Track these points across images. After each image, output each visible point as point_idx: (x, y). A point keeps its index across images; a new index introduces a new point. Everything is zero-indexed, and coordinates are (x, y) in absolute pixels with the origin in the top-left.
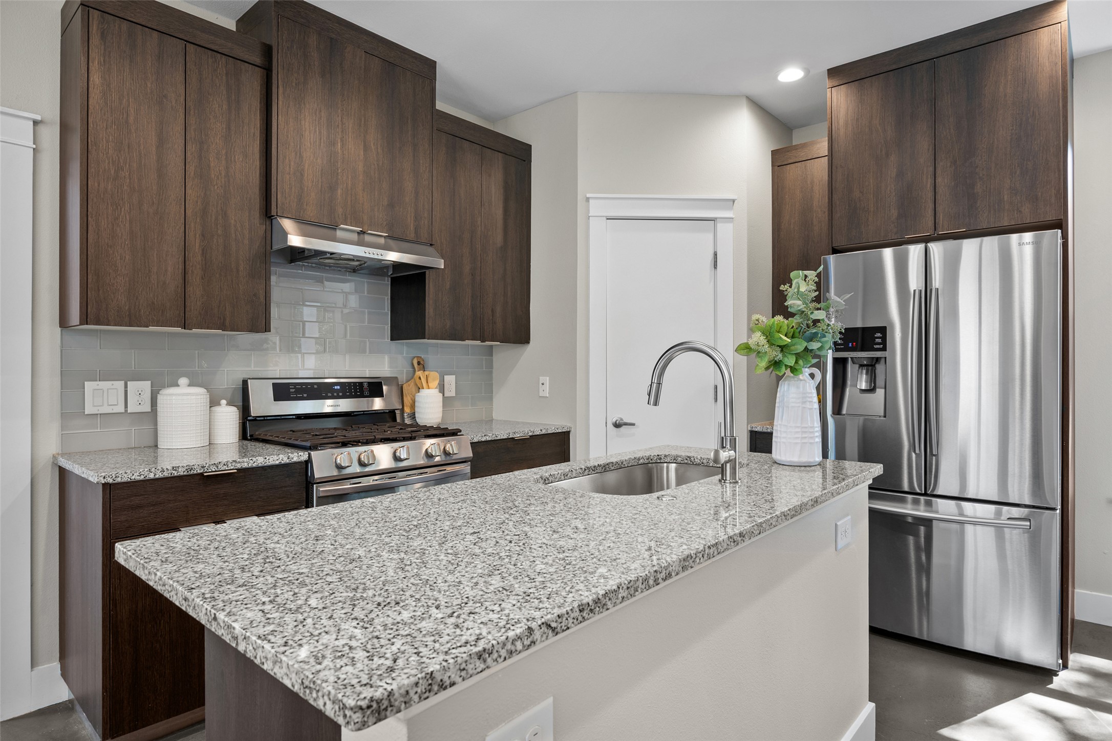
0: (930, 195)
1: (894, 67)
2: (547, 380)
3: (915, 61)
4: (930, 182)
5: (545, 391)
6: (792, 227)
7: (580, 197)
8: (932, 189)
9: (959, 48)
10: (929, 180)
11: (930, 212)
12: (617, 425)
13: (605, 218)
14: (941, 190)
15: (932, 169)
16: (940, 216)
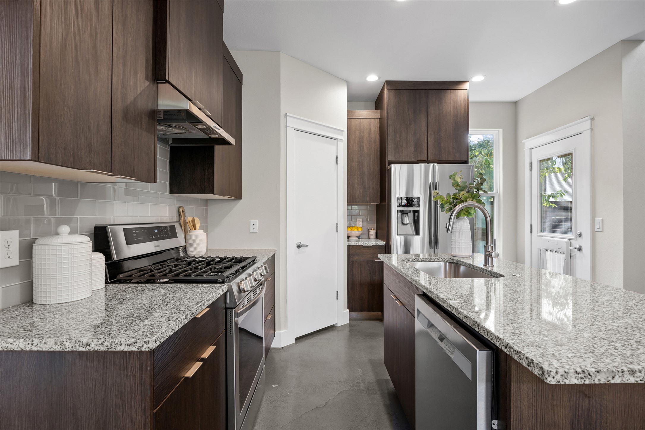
0: (426, 144)
1: (413, 88)
2: (256, 222)
3: (420, 88)
4: (426, 139)
5: (256, 229)
6: (354, 148)
7: (281, 114)
8: (427, 142)
9: (435, 88)
10: (426, 138)
11: (426, 151)
12: (299, 247)
13: (294, 129)
14: (429, 143)
15: (426, 134)
16: (429, 153)
